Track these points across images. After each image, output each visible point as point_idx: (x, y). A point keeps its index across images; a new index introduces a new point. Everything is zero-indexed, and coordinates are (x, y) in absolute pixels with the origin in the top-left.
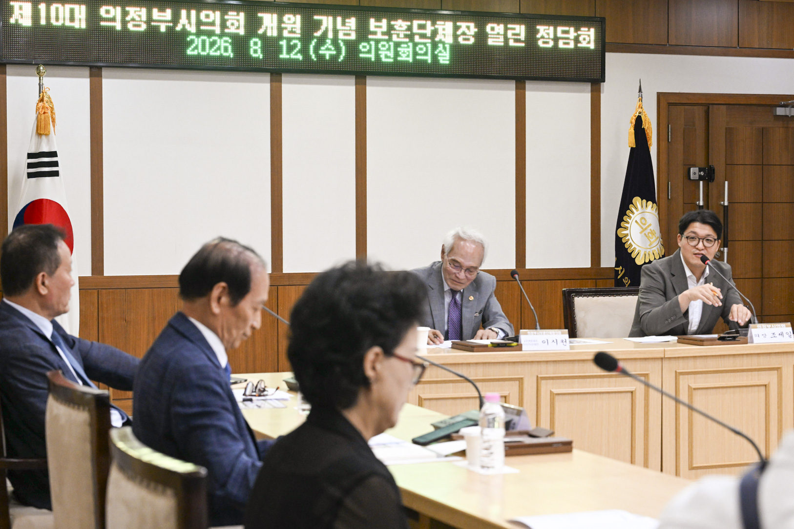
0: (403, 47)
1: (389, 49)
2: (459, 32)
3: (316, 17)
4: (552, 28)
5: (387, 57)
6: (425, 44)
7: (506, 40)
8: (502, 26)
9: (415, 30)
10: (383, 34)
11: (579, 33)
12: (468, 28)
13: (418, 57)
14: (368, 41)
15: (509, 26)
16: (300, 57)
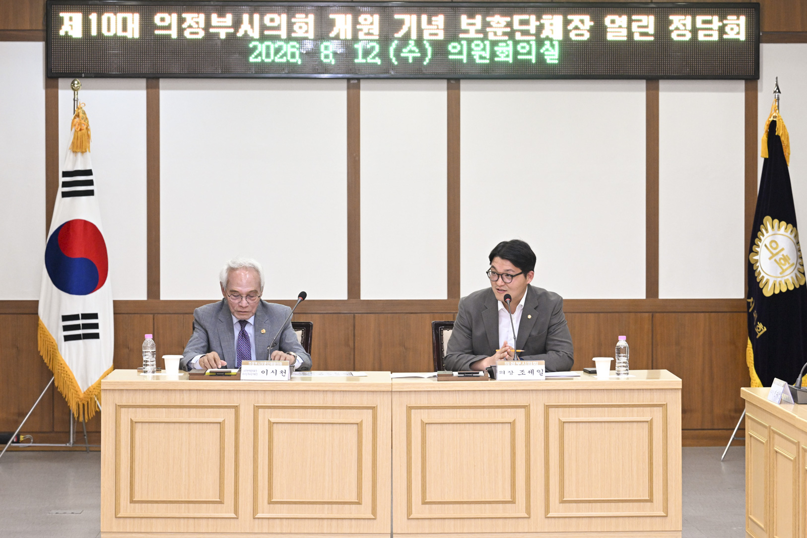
0: (501, 46)
1: (484, 49)
2: (570, 27)
3: (397, 17)
4: (689, 18)
5: (481, 57)
6: (528, 42)
7: (630, 34)
8: (624, 18)
9: (516, 26)
10: (478, 32)
11: (725, 22)
12: (582, 21)
13: (520, 57)
14: (458, 40)
15: (634, 17)
16: (378, 61)
